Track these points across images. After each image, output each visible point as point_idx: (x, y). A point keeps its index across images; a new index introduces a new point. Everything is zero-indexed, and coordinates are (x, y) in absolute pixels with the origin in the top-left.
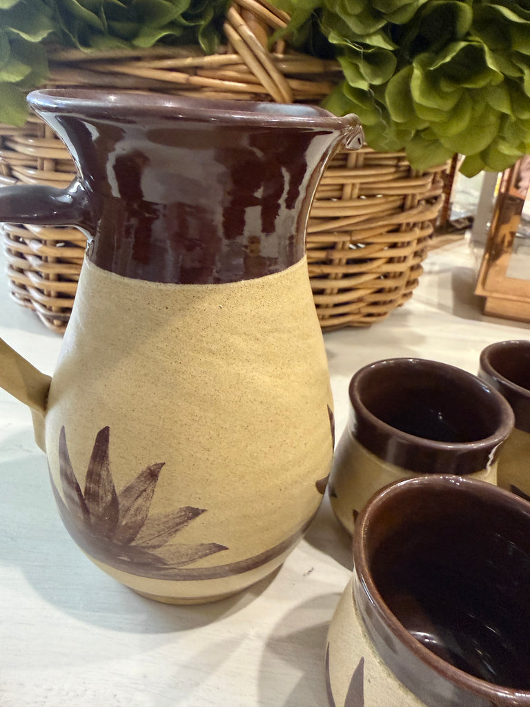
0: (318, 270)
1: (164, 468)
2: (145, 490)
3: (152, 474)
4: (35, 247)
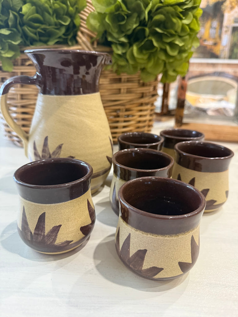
1: (63, 145)
2: (58, 152)
3: (60, 147)
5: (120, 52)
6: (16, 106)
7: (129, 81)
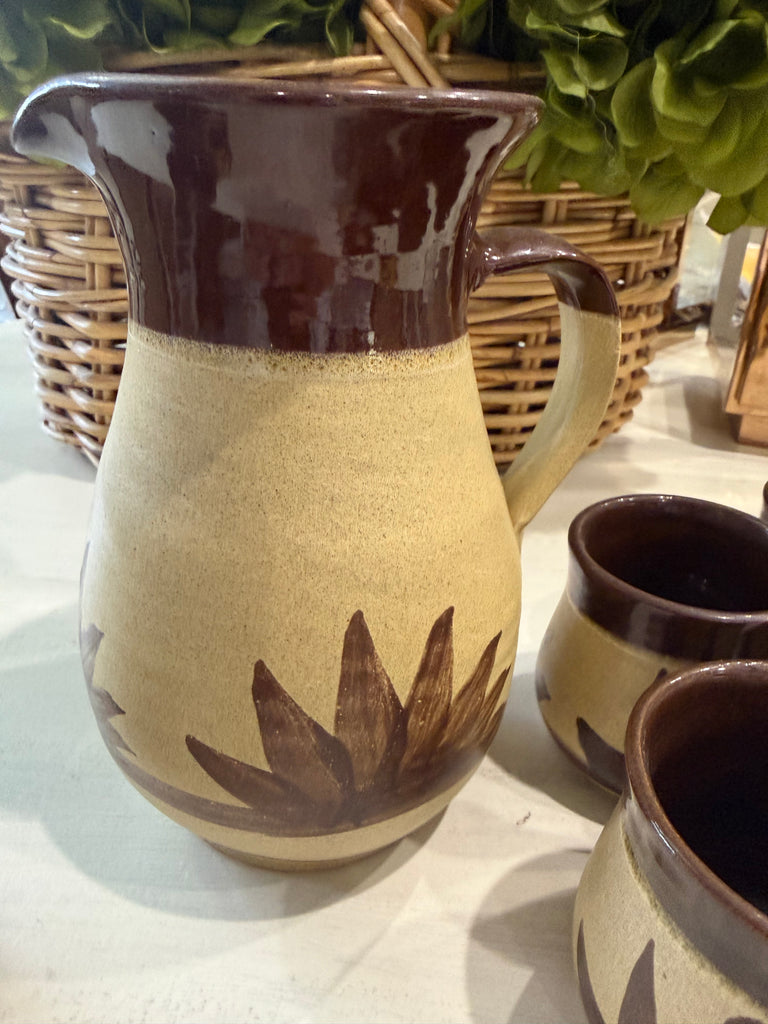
0: (499, 377)
4: (81, 351)
5: (578, 91)
6: (85, 315)
7: (573, 218)
